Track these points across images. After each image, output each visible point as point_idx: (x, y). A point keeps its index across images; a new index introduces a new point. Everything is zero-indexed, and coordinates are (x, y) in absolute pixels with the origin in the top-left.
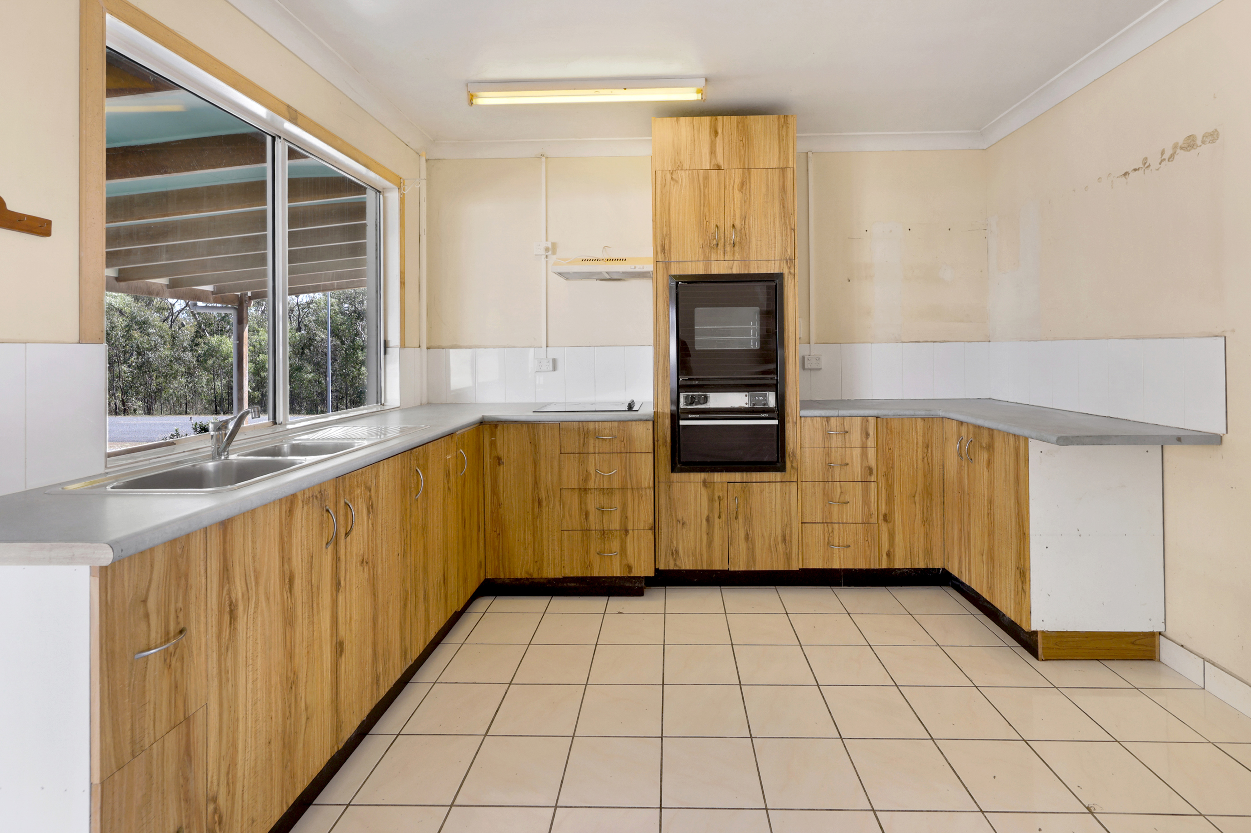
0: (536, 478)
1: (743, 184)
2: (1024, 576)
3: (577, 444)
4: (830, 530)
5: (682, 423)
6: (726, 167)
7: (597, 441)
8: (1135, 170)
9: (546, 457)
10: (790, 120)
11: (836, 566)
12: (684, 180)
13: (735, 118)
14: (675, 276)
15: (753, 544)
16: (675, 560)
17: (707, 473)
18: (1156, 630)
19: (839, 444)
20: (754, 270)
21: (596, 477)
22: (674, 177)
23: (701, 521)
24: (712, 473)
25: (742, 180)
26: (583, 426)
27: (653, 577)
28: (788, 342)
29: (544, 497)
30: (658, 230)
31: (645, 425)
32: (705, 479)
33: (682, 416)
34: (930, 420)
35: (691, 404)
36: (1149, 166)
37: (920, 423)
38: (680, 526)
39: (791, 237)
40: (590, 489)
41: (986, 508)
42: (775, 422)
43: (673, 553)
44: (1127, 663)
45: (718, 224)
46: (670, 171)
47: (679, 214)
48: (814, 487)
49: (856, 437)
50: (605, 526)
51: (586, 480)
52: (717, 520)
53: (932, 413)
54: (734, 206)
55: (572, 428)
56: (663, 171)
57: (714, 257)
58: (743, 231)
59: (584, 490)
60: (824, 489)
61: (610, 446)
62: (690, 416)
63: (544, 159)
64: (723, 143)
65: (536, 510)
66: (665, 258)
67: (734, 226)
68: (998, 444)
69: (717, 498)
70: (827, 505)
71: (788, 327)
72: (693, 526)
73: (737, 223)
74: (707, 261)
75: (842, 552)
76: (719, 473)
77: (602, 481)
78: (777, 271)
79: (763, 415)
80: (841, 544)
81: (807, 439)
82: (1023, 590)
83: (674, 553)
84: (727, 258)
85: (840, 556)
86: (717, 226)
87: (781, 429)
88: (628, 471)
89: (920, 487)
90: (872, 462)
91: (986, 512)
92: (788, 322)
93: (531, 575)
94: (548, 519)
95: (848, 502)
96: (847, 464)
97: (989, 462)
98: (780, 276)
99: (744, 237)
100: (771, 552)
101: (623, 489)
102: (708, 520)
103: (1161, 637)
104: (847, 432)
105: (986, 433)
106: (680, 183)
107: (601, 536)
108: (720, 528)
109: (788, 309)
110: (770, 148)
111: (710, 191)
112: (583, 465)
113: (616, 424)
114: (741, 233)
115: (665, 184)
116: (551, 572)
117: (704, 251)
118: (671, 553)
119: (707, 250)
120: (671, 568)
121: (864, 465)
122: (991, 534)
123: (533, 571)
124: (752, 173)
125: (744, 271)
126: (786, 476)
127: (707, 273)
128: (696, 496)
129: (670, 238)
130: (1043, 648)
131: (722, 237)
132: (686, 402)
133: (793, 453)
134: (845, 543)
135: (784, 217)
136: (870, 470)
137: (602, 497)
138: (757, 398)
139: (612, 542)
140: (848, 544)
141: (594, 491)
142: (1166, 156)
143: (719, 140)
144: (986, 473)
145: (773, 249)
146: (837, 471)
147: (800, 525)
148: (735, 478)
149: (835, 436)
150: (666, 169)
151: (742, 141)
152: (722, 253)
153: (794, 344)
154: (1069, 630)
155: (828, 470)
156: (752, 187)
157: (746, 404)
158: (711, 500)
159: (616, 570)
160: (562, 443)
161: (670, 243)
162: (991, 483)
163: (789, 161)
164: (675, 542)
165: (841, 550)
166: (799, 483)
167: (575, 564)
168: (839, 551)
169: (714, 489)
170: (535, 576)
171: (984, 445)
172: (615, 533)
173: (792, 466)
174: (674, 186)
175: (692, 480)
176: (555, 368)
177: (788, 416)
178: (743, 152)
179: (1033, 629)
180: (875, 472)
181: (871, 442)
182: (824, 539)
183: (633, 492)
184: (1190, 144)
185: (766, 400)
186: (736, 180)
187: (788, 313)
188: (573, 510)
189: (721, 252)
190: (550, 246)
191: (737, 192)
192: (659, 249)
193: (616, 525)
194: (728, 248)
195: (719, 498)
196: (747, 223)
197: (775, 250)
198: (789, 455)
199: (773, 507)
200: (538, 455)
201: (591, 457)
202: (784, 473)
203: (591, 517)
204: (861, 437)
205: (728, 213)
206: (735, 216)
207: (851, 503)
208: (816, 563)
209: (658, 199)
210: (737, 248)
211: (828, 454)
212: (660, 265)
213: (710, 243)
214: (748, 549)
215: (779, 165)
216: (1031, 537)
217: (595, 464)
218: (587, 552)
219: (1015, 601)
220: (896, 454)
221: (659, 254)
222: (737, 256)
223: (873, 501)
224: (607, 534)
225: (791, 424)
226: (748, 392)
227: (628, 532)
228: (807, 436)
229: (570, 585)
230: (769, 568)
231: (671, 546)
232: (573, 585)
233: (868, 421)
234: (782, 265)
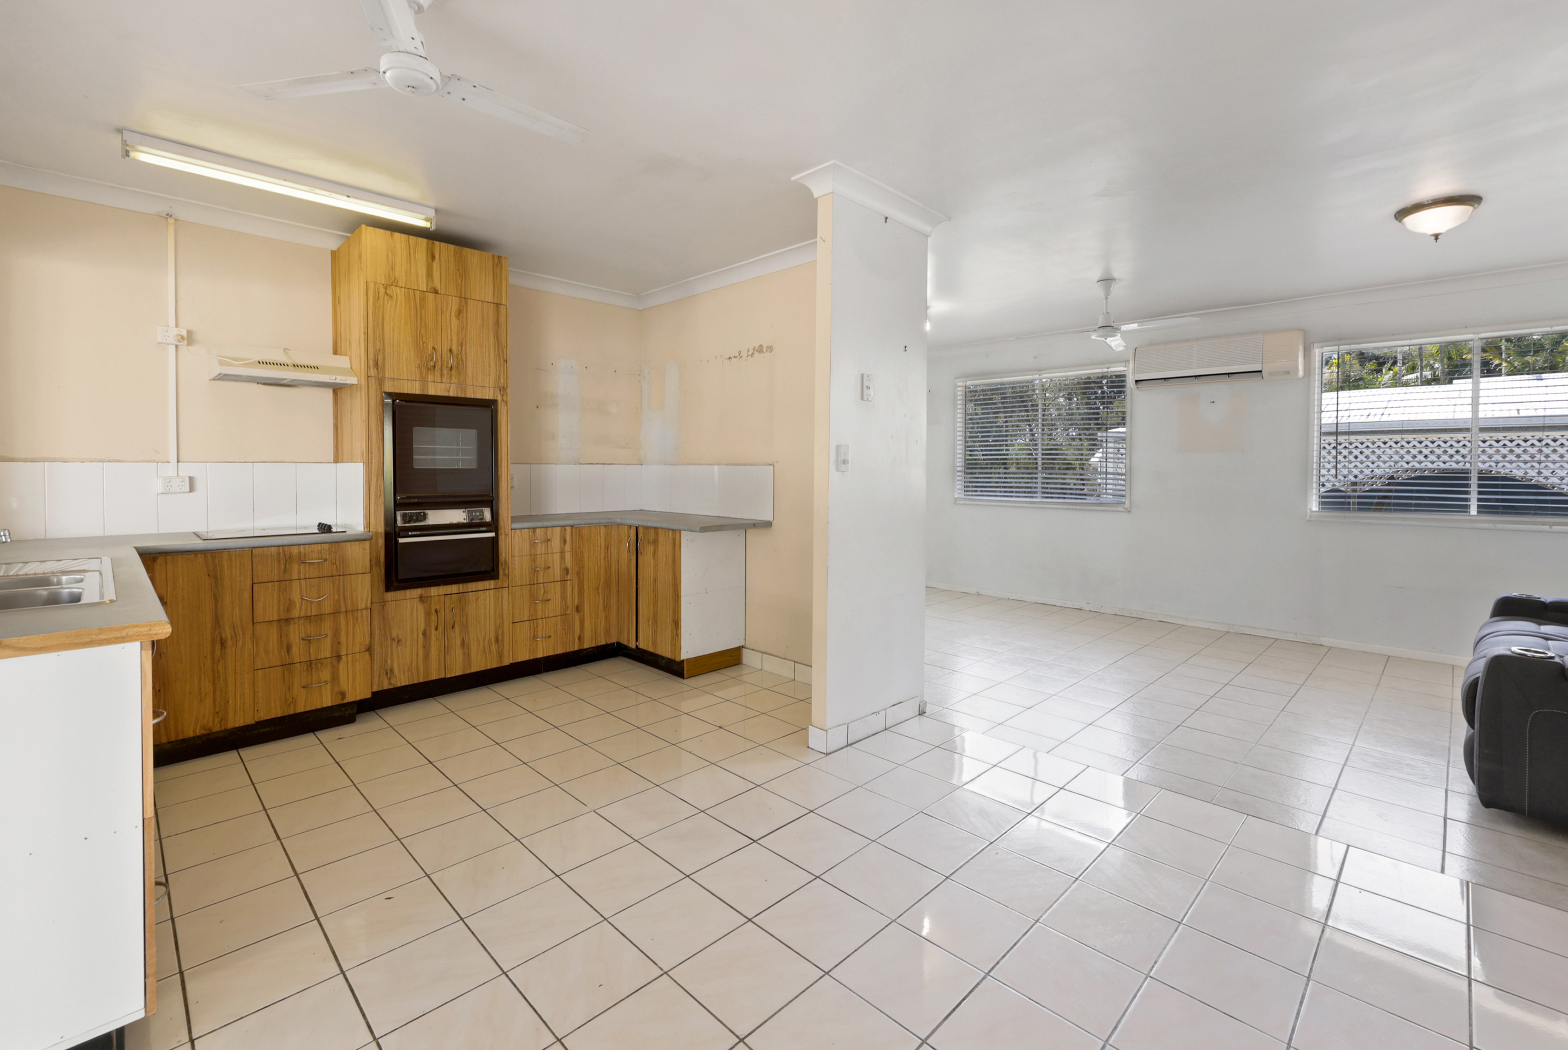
0: (217, 616)
1: (459, 312)
2: (678, 625)
3: (276, 571)
4: (535, 626)
5: (401, 540)
6: (443, 292)
7: (302, 566)
8: (735, 357)
9: (232, 590)
10: (503, 261)
11: (540, 655)
12: (400, 297)
13: (452, 247)
14: (390, 395)
15: (469, 649)
16: (390, 679)
17: (424, 589)
18: (741, 645)
19: (543, 552)
20: (470, 395)
21: (302, 605)
22: (388, 292)
23: (418, 635)
24: (429, 588)
25: (459, 308)
26: (284, 551)
27: (370, 698)
28: (501, 464)
29: (229, 636)
30: (370, 345)
31: (361, 545)
32: (421, 595)
33: (402, 534)
34: (610, 526)
35: (409, 522)
36: (742, 357)
37: (603, 530)
38: (395, 644)
39: (504, 368)
40: (293, 619)
41: (652, 586)
42: (492, 535)
43: (387, 673)
44: (727, 669)
45: (435, 347)
46: (383, 285)
47: (394, 331)
48: (522, 590)
49: (556, 544)
50: (312, 657)
51: (288, 610)
52: (433, 632)
53: (612, 521)
54: (451, 332)
55: (269, 554)
56: (375, 283)
57: (430, 378)
58: (460, 356)
59: (285, 621)
60: (530, 591)
61: (319, 570)
62: (410, 533)
63: (171, 221)
64: (440, 268)
65: (218, 652)
66: (378, 374)
67: (451, 350)
68: (661, 538)
69: (433, 611)
70: (533, 604)
71: (501, 449)
72: (408, 643)
73: (454, 348)
74: (424, 381)
75: (544, 643)
76: (436, 587)
77: (309, 609)
78: (491, 397)
79: (482, 529)
80: (544, 636)
81: (516, 549)
82: (677, 635)
83: (389, 672)
84: (444, 380)
85: (543, 646)
86: (434, 348)
87: (495, 541)
88: (341, 595)
89: (602, 580)
90: (569, 563)
91: (652, 589)
92: (501, 444)
93: (210, 730)
94: (236, 661)
95: (550, 600)
96: (549, 567)
97: (655, 552)
98: (494, 402)
99: (461, 363)
100: (486, 653)
101: (335, 613)
102: (424, 634)
103: (744, 649)
104: (549, 540)
105: (653, 531)
106: (395, 299)
107: (308, 668)
108: (437, 639)
109: (501, 433)
110: (485, 283)
111: (427, 313)
112: (285, 594)
113: (327, 546)
114: (457, 358)
115: (379, 297)
116: (238, 719)
117: (421, 371)
118: (385, 673)
119: (424, 371)
120: (385, 687)
121: (562, 567)
122: (655, 603)
123: (213, 723)
124: (469, 303)
125: (460, 395)
126: (499, 583)
127: (424, 393)
128: (412, 612)
129: (384, 353)
130: (687, 671)
131: (439, 360)
132: (403, 520)
133: (505, 562)
134: (547, 634)
135: (498, 348)
136: (567, 570)
137: (308, 626)
138: (474, 514)
139: (322, 671)
140: (550, 635)
141: (299, 620)
142: (750, 353)
143: (436, 264)
144: (652, 561)
145: (488, 377)
146: (541, 574)
147: (511, 625)
148: (452, 590)
149: (539, 545)
150: (379, 282)
151: (459, 270)
152: (439, 375)
153: (506, 464)
154: (701, 655)
155: (534, 574)
156: (469, 316)
157: (464, 519)
158: (428, 614)
159: (327, 700)
160: (255, 572)
161: (384, 359)
162: (656, 567)
163: (502, 298)
164: (389, 662)
165: (544, 640)
166: (510, 588)
167: (272, 705)
168: (543, 643)
169: (430, 603)
170: (217, 729)
171: (651, 540)
172: (325, 661)
173: (504, 574)
174: (388, 301)
175: (408, 597)
176: (192, 489)
177: (501, 529)
178: (459, 281)
179: (682, 659)
180: (570, 571)
181: (568, 547)
182: (530, 634)
183: (347, 617)
184: (760, 350)
185: (483, 515)
186: (453, 307)
187: (501, 437)
188: (271, 644)
189: (438, 373)
190: (184, 334)
191: (454, 318)
192: (371, 363)
193: (326, 651)
194: (445, 372)
195: (436, 611)
196: (464, 349)
197: (490, 378)
198: (502, 564)
199: (487, 612)
200: (220, 588)
201: (296, 585)
202: (497, 581)
203: (295, 650)
204: (561, 544)
205: (446, 338)
206: (452, 340)
207: (552, 600)
208: (523, 656)
209: (370, 311)
210: (454, 372)
211: (534, 561)
212: (372, 381)
213: (427, 364)
214: (464, 654)
215: (494, 300)
216: (682, 598)
217: (301, 591)
218: (289, 689)
219: (671, 644)
220: (586, 556)
221: (372, 369)
222: (454, 380)
223: (568, 596)
224: (315, 664)
225: (503, 536)
226: (466, 508)
227: (341, 658)
228: (516, 546)
229: (262, 731)
230: (483, 668)
231: (385, 666)
232: (266, 730)
233: (565, 530)
234: (496, 393)
